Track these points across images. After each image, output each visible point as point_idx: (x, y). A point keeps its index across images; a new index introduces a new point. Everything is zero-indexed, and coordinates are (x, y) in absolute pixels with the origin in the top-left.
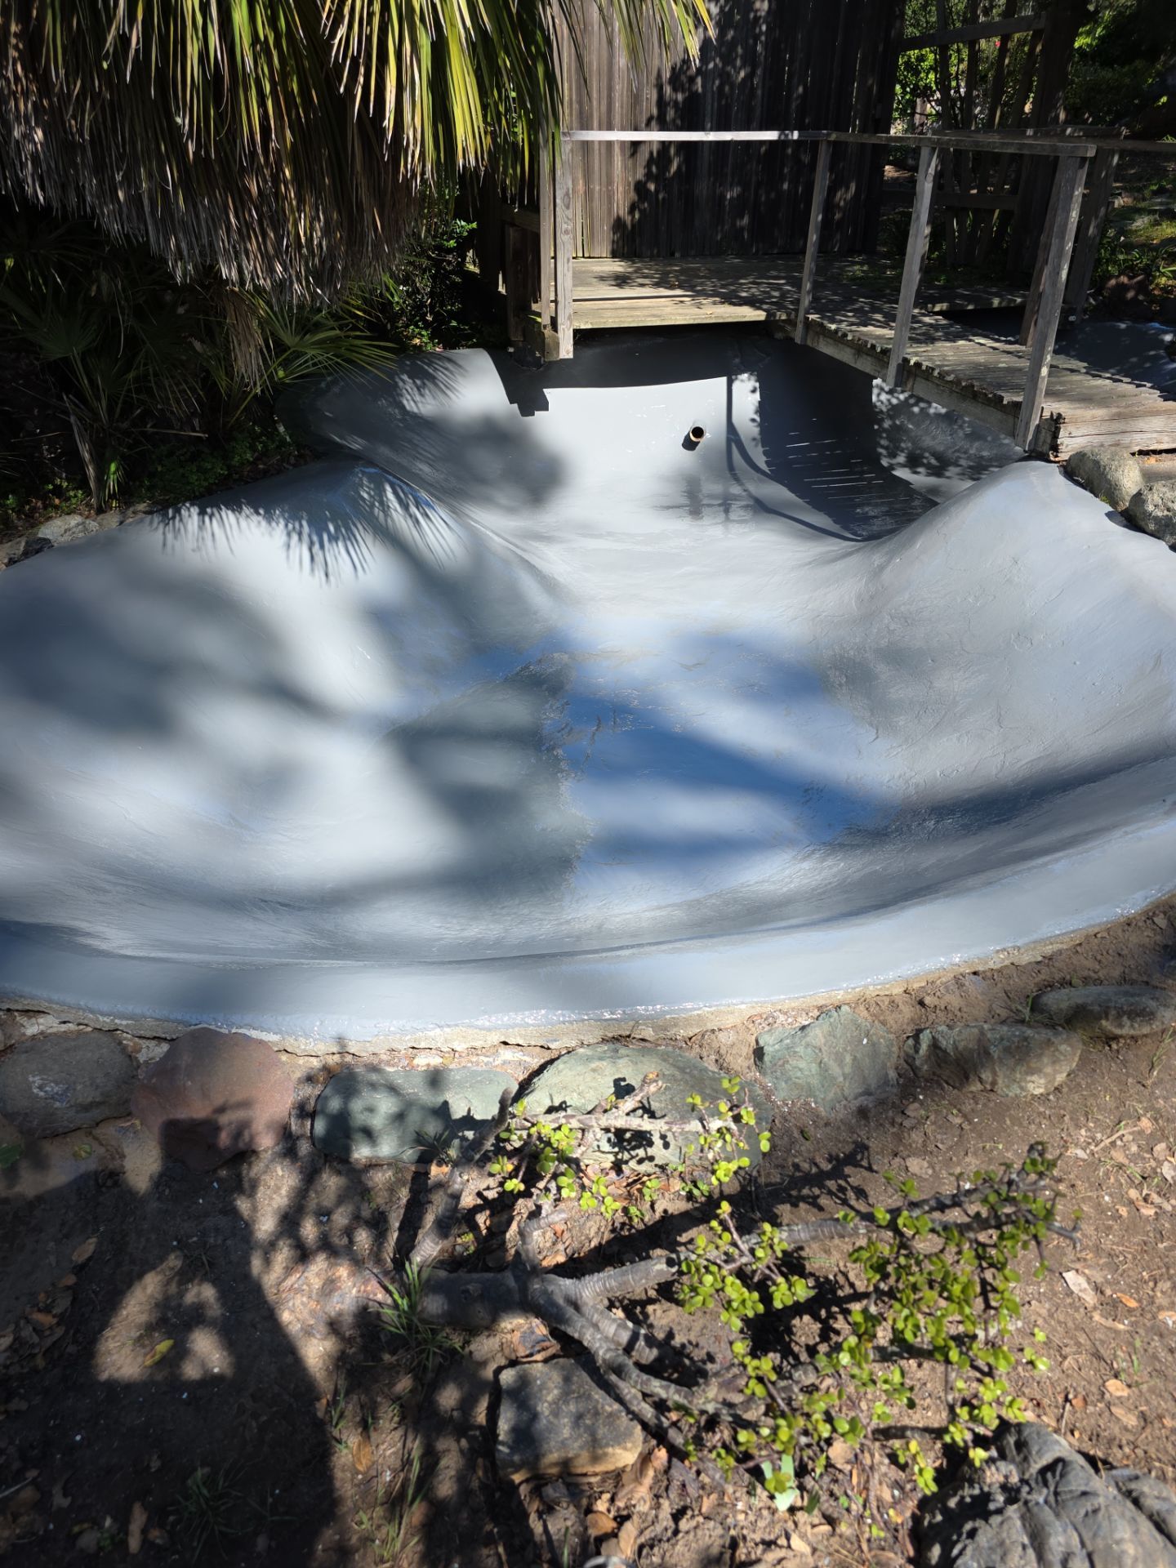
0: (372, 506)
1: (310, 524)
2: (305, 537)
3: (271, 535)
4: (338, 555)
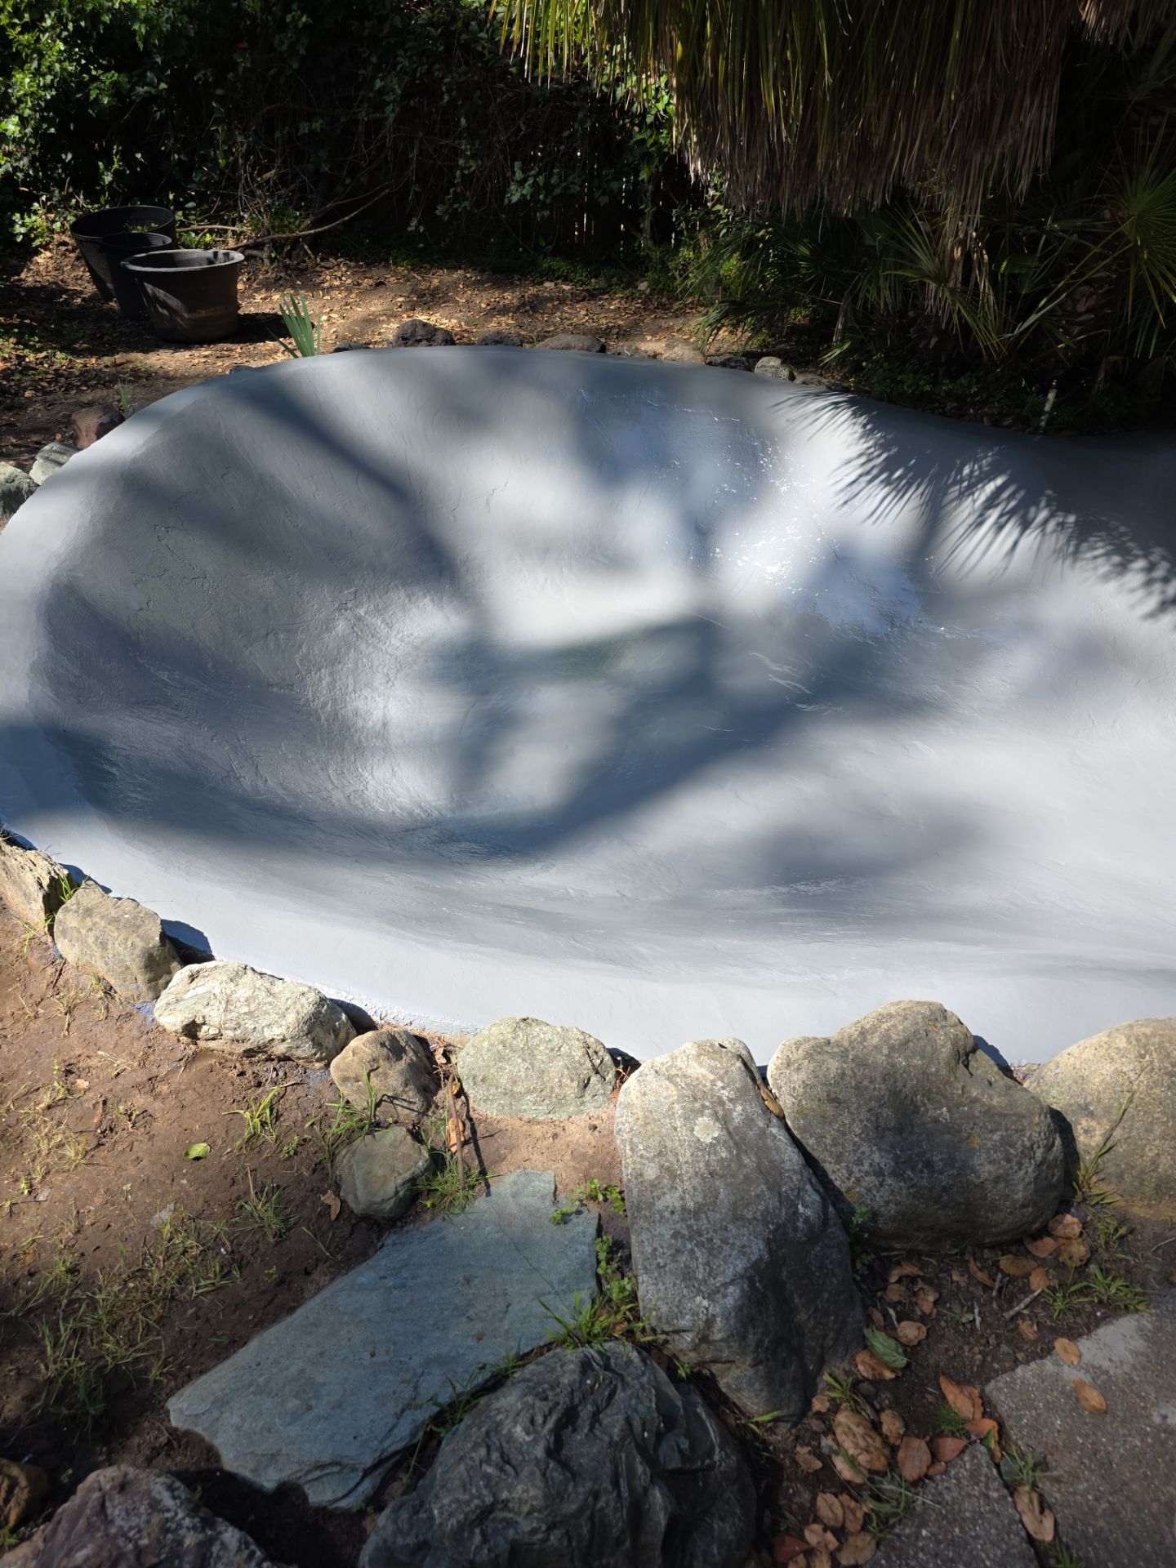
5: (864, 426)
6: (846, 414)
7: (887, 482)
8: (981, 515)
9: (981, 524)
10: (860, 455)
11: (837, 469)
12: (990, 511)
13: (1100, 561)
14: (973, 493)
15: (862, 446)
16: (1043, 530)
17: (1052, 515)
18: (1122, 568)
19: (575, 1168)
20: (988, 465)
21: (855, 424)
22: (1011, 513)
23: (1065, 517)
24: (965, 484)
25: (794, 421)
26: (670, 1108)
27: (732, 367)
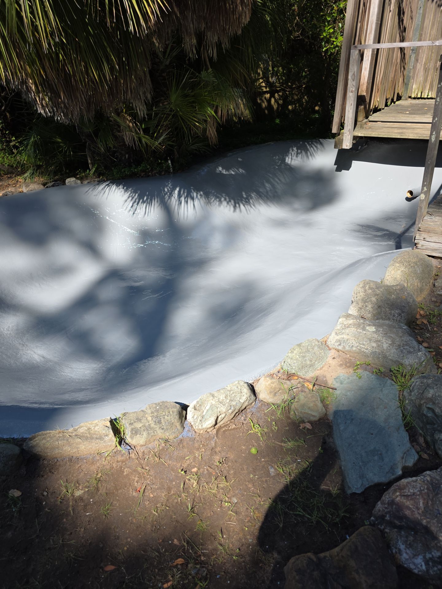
5: (123, 188)
6: (114, 187)
7: (144, 202)
8: (179, 200)
9: (181, 203)
10: (129, 197)
11: (124, 204)
12: (181, 199)
13: (215, 201)
14: (173, 195)
15: (127, 195)
16: (198, 198)
17: (197, 194)
18: (220, 201)
19: (343, 369)
20: (171, 186)
21: (119, 189)
22: (187, 196)
23: (200, 193)
24: (168, 194)
25: (97, 195)
26: (358, 332)
27: (57, 186)
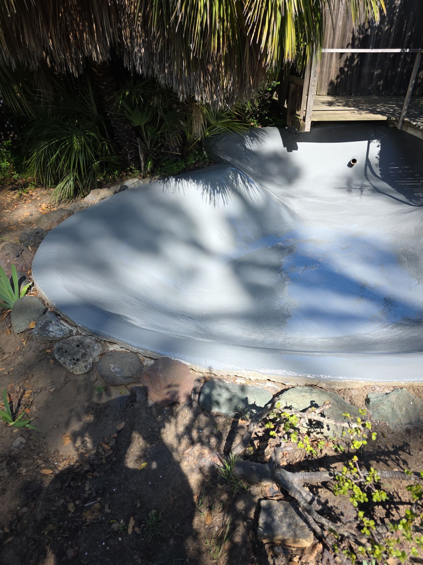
0: (233, 181)
1: (211, 187)
2: (209, 191)
3: (198, 189)
4: (219, 197)
